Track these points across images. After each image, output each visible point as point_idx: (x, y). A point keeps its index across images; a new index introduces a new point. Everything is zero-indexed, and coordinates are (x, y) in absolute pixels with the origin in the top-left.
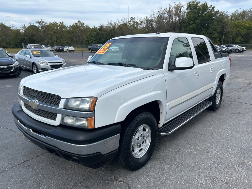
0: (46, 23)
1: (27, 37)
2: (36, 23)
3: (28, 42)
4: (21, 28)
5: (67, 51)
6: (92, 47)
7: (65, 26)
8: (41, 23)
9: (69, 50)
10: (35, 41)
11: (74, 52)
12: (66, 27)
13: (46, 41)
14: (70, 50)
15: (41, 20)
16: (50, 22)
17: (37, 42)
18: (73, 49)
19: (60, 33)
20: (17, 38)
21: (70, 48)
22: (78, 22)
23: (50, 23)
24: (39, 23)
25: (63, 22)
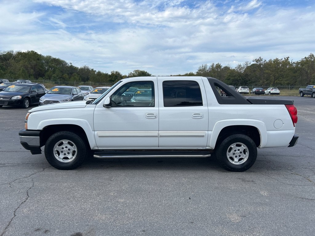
0: (265, 61)
1: (241, 78)
2: (253, 61)
3: (240, 83)
4: (236, 68)
5: (270, 94)
6: (305, 89)
7: (290, 62)
8: (259, 61)
9: (271, 92)
10: (248, 82)
11: (279, 95)
12: (292, 64)
13: (261, 81)
14: (274, 92)
15: (260, 58)
16: (270, 59)
17: (250, 83)
18: (278, 91)
19: (281, 71)
20: (229, 79)
21: (273, 90)
22: (310, 55)
23: (270, 61)
24: (257, 61)
25: (288, 57)
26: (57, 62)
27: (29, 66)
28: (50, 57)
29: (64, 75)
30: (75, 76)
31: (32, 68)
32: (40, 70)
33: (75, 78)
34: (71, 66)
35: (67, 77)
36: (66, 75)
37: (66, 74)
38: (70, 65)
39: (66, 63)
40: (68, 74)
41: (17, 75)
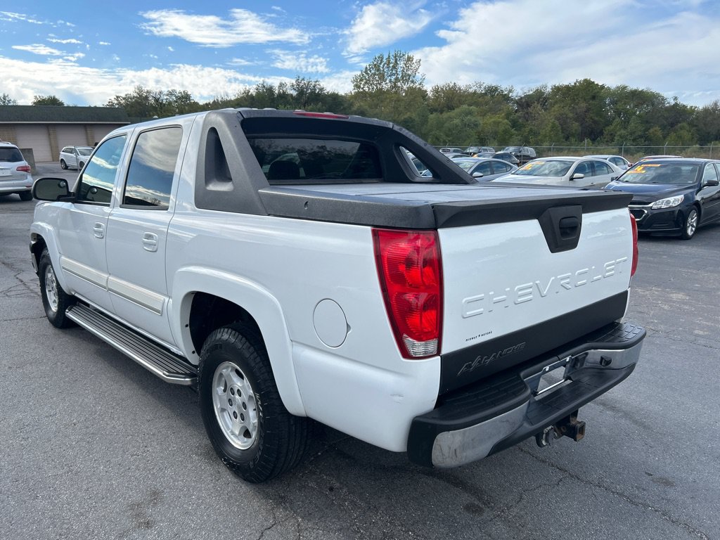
26: (639, 97)
27: (571, 115)
28: (625, 88)
29: (651, 131)
30: (682, 132)
31: (576, 120)
32: (595, 122)
33: (680, 137)
34: (676, 104)
35: (660, 133)
36: (656, 131)
37: (657, 128)
38: (672, 102)
39: (663, 99)
40: (663, 127)
41: (540, 137)
